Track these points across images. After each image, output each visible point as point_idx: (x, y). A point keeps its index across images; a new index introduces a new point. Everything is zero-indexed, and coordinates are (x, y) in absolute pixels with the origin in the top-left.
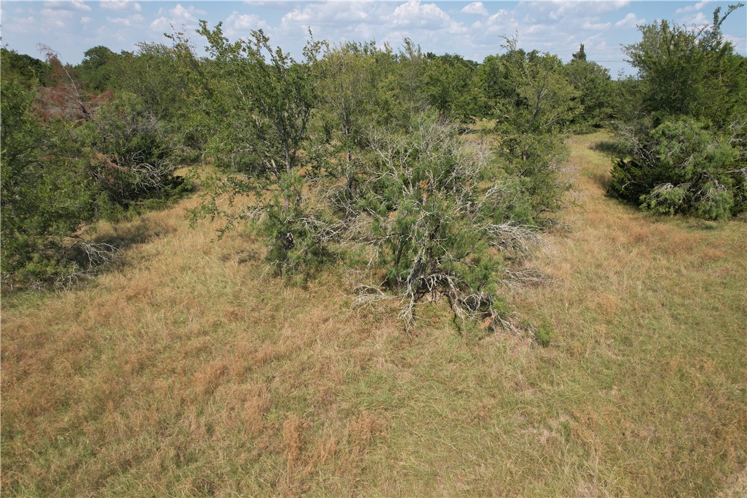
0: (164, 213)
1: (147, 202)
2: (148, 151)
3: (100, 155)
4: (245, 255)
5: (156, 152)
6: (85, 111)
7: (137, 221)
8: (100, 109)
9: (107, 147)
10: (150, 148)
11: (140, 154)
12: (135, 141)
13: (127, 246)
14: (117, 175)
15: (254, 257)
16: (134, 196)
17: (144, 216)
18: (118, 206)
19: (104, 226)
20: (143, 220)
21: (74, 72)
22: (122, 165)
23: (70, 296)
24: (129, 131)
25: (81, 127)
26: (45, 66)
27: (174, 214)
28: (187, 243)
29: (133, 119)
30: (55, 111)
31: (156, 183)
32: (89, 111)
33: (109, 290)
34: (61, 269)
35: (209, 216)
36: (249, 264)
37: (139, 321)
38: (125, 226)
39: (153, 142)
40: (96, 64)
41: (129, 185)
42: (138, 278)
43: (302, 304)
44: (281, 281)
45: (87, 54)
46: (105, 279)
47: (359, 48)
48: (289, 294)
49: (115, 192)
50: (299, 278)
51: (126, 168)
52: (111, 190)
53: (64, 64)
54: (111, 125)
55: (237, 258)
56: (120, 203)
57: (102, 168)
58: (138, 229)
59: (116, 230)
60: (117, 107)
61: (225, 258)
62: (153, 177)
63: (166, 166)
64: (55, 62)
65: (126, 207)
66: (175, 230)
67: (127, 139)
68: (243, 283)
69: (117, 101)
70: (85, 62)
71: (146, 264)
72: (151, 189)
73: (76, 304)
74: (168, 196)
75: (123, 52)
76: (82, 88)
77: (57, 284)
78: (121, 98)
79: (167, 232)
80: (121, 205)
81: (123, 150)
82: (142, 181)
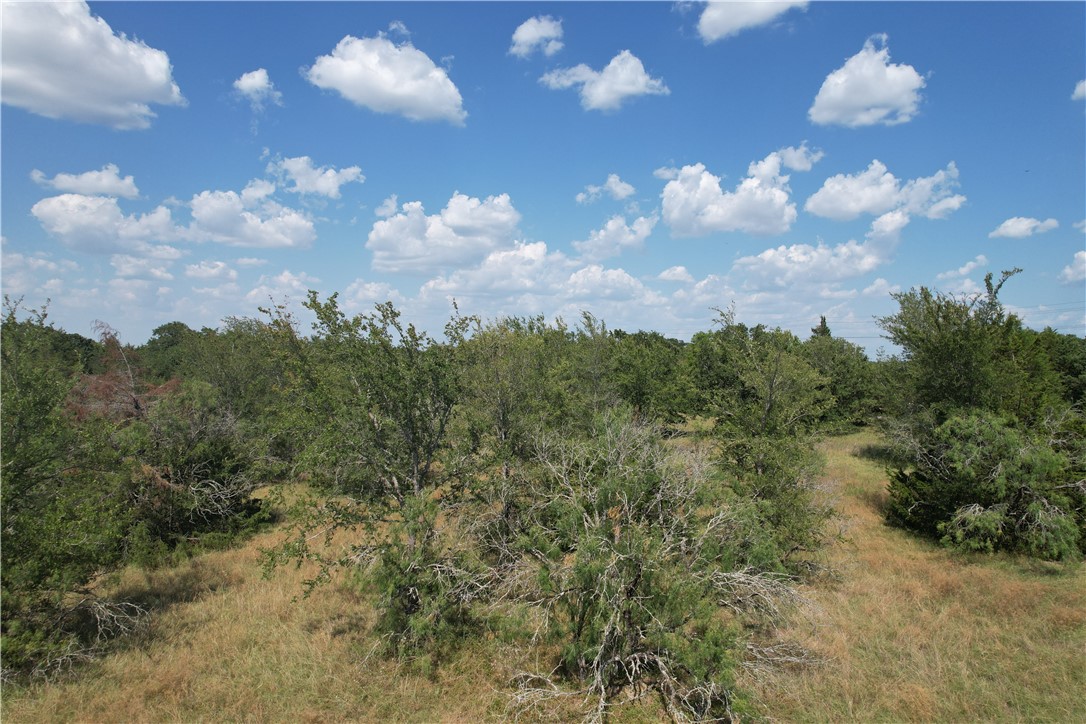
0: (228, 555)
1: (205, 537)
2: (218, 462)
3: (147, 468)
4: (343, 622)
5: (228, 463)
6: (137, 407)
7: (185, 567)
8: (159, 405)
9: (159, 456)
10: (221, 459)
11: (205, 467)
12: (201, 448)
13: (164, 608)
14: (167, 496)
15: (357, 625)
16: (186, 528)
17: (198, 559)
18: (160, 542)
19: (133, 575)
20: (195, 566)
21: (134, 355)
22: (177, 482)
23: (53, 694)
24: (194, 433)
25: (128, 429)
26: (98, 347)
27: (242, 557)
28: (256, 603)
29: (202, 417)
30: (95, 407)
31: (222, 508)
32: (142, 406)
33: (119, 681)
35: (294, 560)
36: (348, 637)
38: (165, 574)
39: (225, 450)
40: (165, 345)
41: (182, 510)
42: (172, 660)
43: (427, 704)
44: (396, 665)
45: (156, 332)
46: (117, 663)
47: (522, 325)
48: (407, 687)
49: (159, 522)
50: (424, 661)
51: (181, 486)
52: (153, 518)
53: (123, 344)
54: (170, 426)
55: (331, 627)
56: (164, 539)
57: (146, 486)
58: (185, 578)
59: (150, 580)
60: (182, 401)
61: (313, 627)
62: (218, 500)
63: (240, 484)
64: (112, 343)
65: (172, 544)
66: (241, 581)
67: (190, 445)
68: (336, 669)
69: (184, 394)
70: (152, 342)
71: (189, 636)
72: (214, 518)
74: (237, 527)
75: (205, 330)
76: (140, 375)
77: (36, 672)
78: (189, 388)
79: (228, 584)
80: (165, 542)
81: (182, 460)
82: (203, 506)
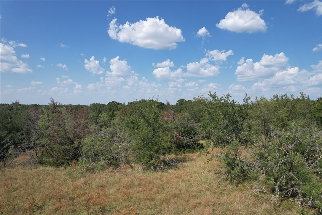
0: (192, 154)
1: (188, 150)
2: (190, 132)
3: (176, 132)
4: (217, 172)
5: (193, 133)
6: (174, 119)
7: (183, 156)
8: (178, 117)
9: (178, 130)
10: (191, 132)
11: (188, 133)
12: (187, 129)
13: (179, 163)
14: (178, 139)
15: (220, 173)
16: (184, 147)
17: (186, 154)
18: (178, 150)
19: (173, 156)
20: (185, 156)
21: (173, 107)
22: (182, 136)
23: (159, 173)
24: (185, 125)
25: (172, 124)
26: (165, 105)
27: (194, 155)
28: (198, 164)
29: (187, 121)
30: (166, 119)
31: (191, 144)
32: (175, 119)
34: (159, 164)
36: (218, 175)
37: (177, 184)
38: (179, 157)
39: (192, 129)
40: (180, 105)
41: (183, 143)
42: (180, 172)
43: (234, 190)
44: (228, 182)
45: (178, 101)
46: (170, 171)
48: (230, 187)
49: (178, 145)
50: (235, 182)
51: (183, 137)
52: (177, 144)
53: (171, 105)
54: (180, 123)
55: (214, 172)
56: (179, 149)
57: (175, 137)
58: (183, 158)
59: (176, 157)
60: (183, 118)
61: (209, 171)
62: (190, 141)
63: (195, 138)
64: (168, 104)
65: (180, 151)
66: (195, 160)
67: (185, 128)
68: (214, 180)
69: (183, 116)
70: (177, 104)
71: (183, 169)
72: (190, 146)
73: (161, 176)
74: (195, 149)
75: (189, 100)
76: (174, 112)
77: (157, 168)
78: (184, 115)
79: (192, 160)
80: (179, 150)
81: (183, 131)
82: (187, 142)
